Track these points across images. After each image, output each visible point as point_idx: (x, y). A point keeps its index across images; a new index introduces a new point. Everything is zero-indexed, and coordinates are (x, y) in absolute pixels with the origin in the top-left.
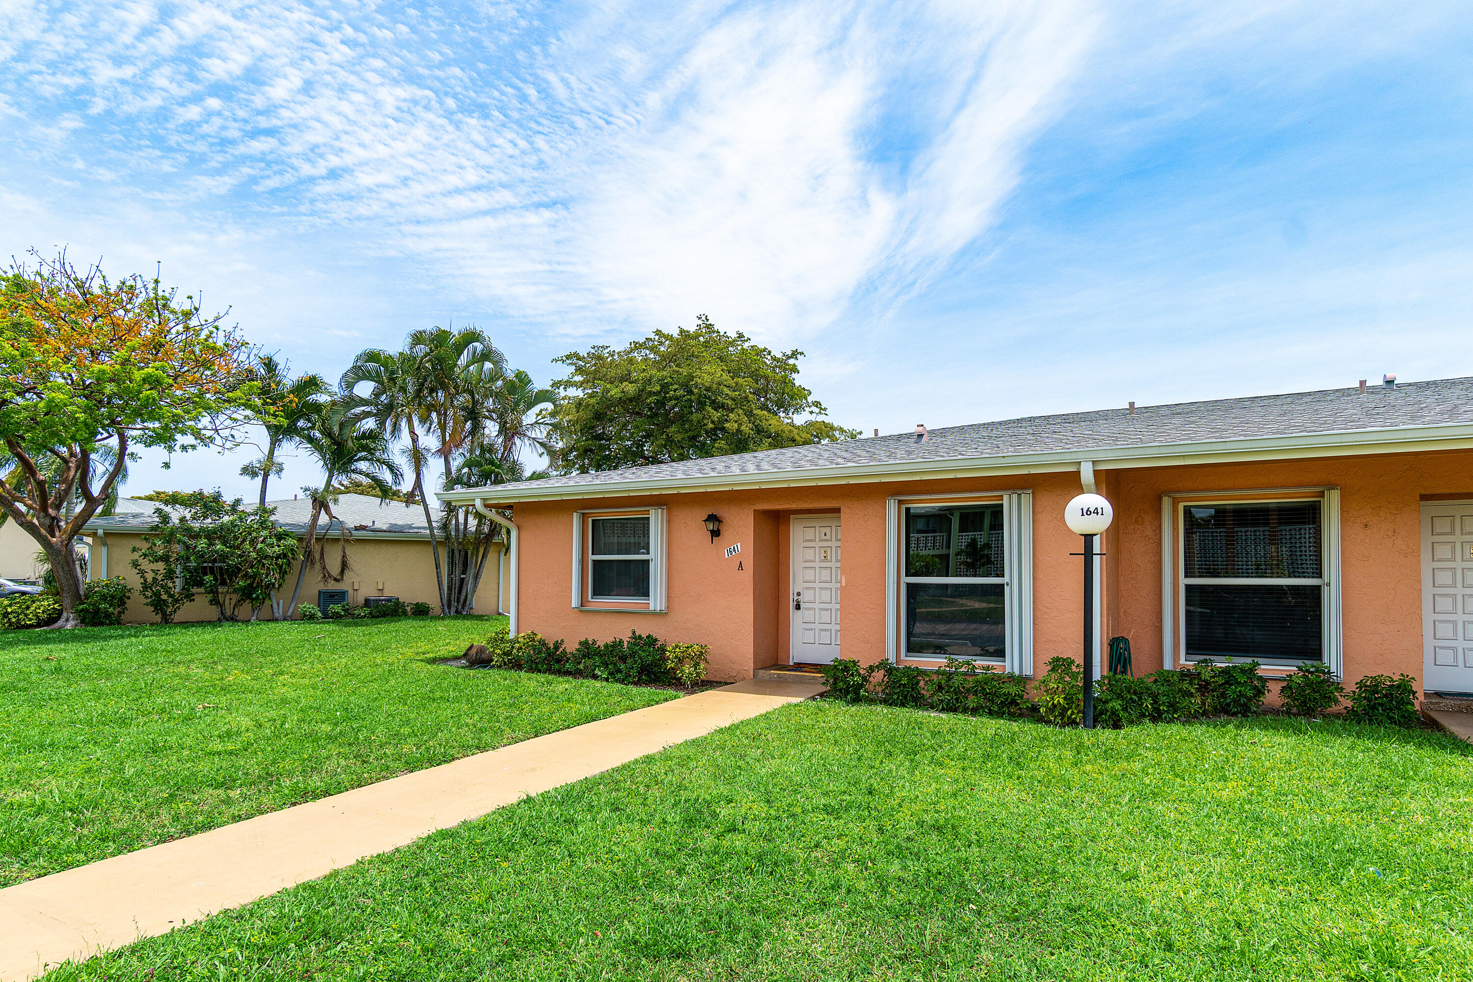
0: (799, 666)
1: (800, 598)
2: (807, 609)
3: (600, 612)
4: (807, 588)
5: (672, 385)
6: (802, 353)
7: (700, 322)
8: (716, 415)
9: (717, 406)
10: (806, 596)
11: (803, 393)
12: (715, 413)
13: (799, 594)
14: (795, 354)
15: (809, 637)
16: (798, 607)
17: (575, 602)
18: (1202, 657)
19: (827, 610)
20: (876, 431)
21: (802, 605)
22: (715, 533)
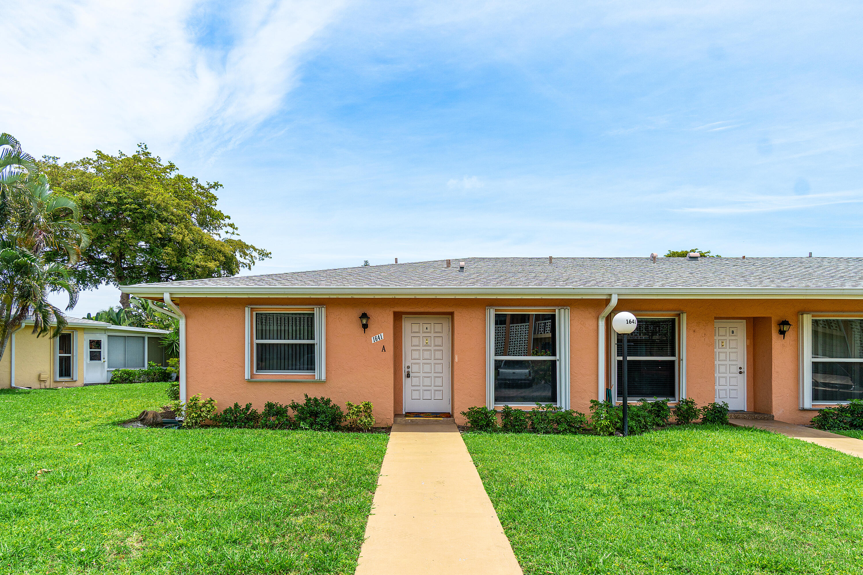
0: (408, 414)
1: (410, 370)
2: (415, 377)
3: (266, 382)
4: (415, 364)
5: (125, 198)
6: (221, 186)
7: (140, 149)
8: (163, 227)
9: (163, 221)
10: (414, 369)
11: (219, 216)
12: (162, 226)
13: (408, 367)
14: (216, 185)
15: (416, 395)
16: (408, 376)
17: (247, 376)
18: (640, 398)
19: (440, 377)
20: (396, 259)
21: (411, 374)
22: (365, 326)
